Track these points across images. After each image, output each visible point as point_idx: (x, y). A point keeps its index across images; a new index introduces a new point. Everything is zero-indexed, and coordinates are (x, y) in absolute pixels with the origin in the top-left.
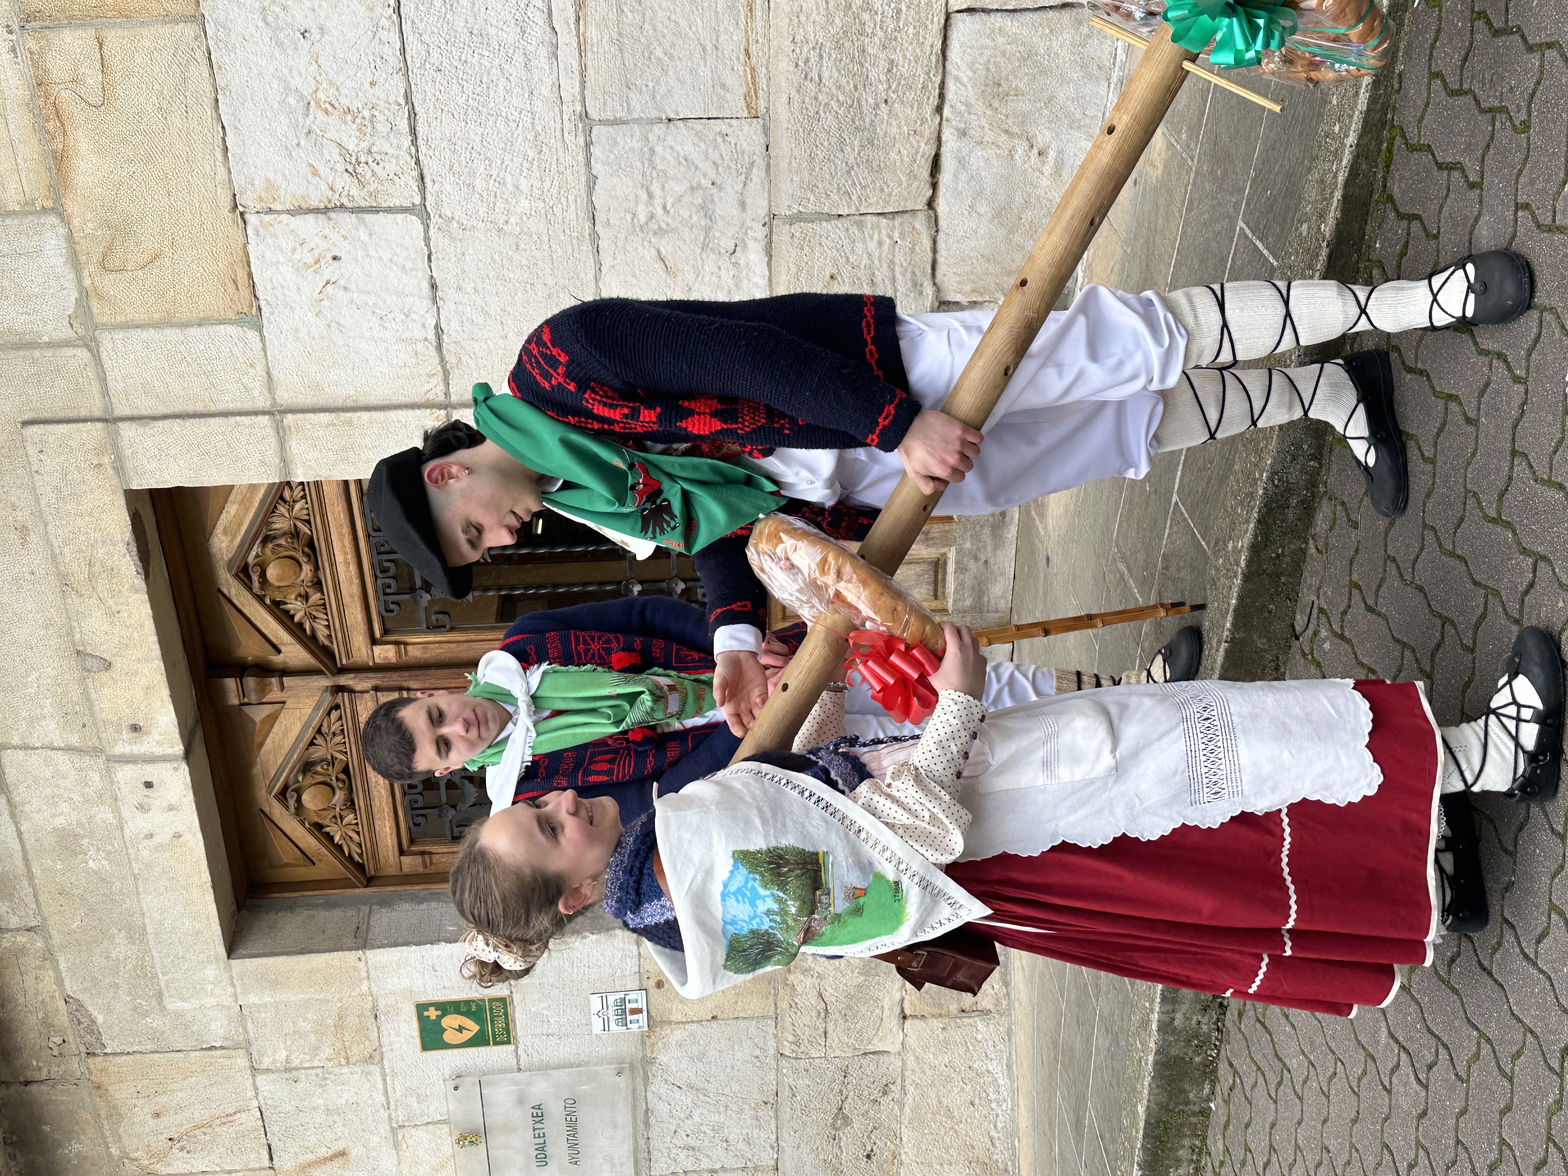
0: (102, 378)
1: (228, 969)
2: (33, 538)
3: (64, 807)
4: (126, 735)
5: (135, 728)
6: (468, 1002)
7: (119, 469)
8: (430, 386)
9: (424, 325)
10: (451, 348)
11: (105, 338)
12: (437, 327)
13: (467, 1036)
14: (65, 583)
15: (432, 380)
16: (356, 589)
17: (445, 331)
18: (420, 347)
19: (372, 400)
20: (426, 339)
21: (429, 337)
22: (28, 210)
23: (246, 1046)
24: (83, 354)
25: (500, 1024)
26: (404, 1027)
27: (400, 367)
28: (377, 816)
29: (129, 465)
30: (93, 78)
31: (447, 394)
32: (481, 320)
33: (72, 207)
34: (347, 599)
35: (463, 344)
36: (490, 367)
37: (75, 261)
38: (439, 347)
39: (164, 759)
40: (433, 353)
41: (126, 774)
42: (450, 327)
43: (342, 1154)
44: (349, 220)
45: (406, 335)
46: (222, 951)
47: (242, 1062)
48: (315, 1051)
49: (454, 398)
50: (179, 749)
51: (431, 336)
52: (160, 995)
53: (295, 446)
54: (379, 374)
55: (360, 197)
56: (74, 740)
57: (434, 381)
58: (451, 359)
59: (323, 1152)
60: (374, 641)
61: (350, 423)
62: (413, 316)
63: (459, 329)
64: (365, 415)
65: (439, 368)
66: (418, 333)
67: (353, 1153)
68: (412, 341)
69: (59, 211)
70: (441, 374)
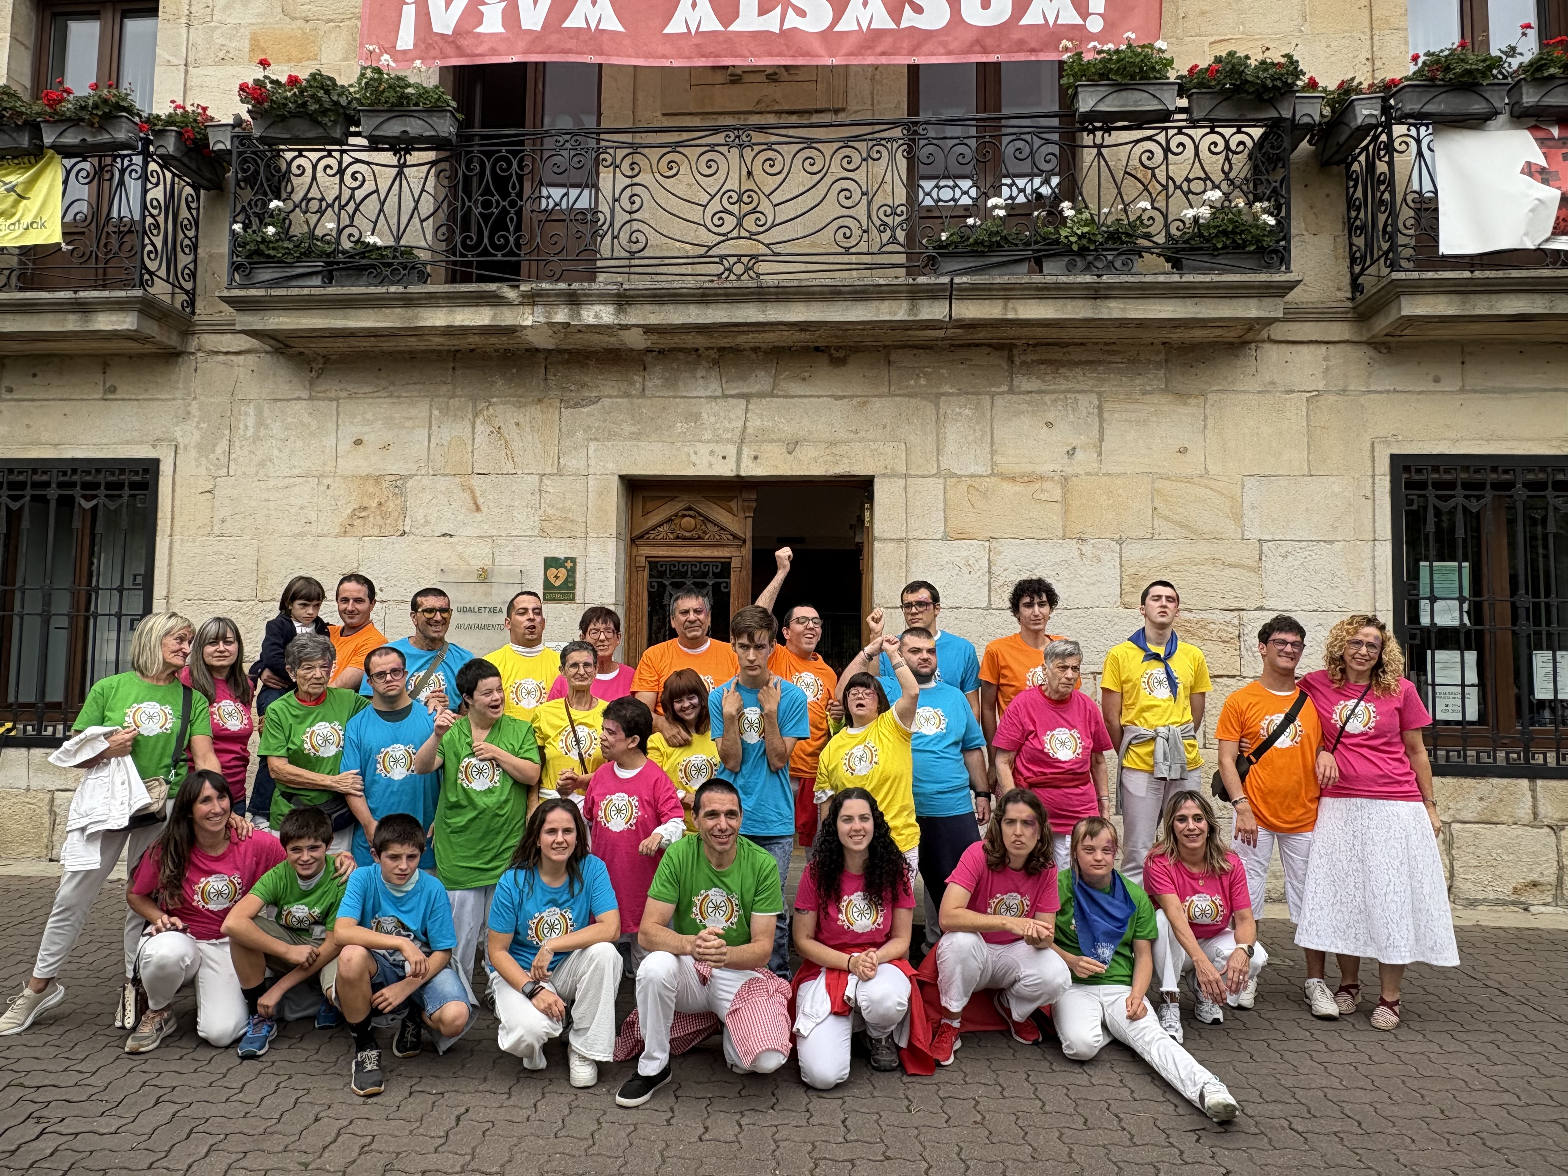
0: (922, 476)
1: (613, 474)
2: (852, 435)
3: (713, 419)
4: (753, 454)
5: (756, 458)
6: (574, 582)
7: (884, 475)
11: (942, 480)
13: (552, 580)
14: (832, 444)
22: (994, 464)
23: (560, 473)
24: (935, 471)
25: (558, 596)
26: (562, 550)
28: (670, 549)
29: (887, 480)
30: (1044, 497)
33: (993, 479)
37: (972, 476)
39: (738, 466)
41: (732, 450)
43: (478, 509)
44: (986, 579)
46: (624, 473)
47: (548, 471)
48: (552, 506)
50: (743, 474)
52: (596, 439)
53: (892, 545)
55: (995, 585)
56: (750, 431)
59: (480, 501)
67: (478, 516)
69: (992, 474)
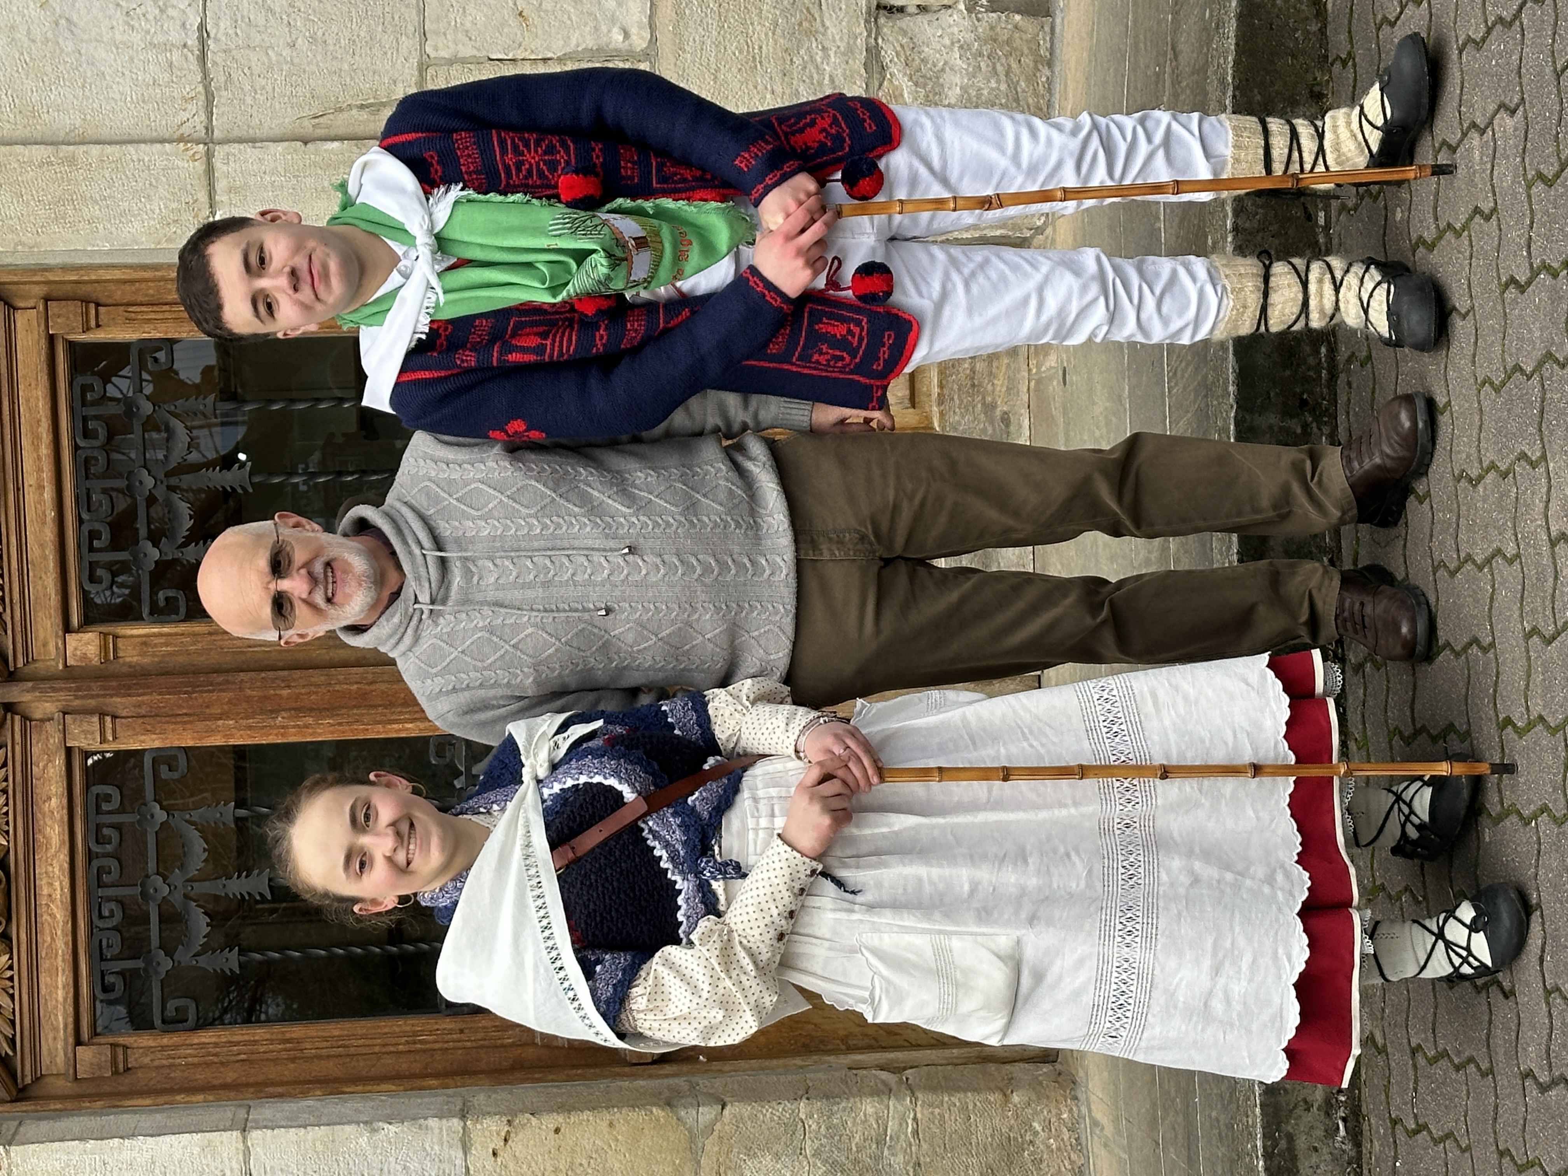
8: (184, 116)
9: (184, 24)
10: (219, 60)
12: (202, 27)
15: (190, 107)
16: (49, 534)
17: (212, 35)
18: (176, 56)
19: (105, 133)
20: (185, 46)
21: (189, 43)
27: (148, 85)
28: (44, 965)
31: (209, 129)
32: (261, 21)
34: (34, 550)
35: (234, 52)
36: (269, 88)
38: (203, 58)
40: (194, 65)
42: (220, 28)
45: (160, 38)
49: (217, 134)
51: (192, 41)
54: (118, 97)
57: (192, 108)
58: (218, 76)
60: (67, 628)
61: (72, 161)
62: (171, 12)
63: (231, 32)
64: (95, 150)
65: (200, 88)
66: (175, 36)
68: (166, 47)
70: (203, 98)
